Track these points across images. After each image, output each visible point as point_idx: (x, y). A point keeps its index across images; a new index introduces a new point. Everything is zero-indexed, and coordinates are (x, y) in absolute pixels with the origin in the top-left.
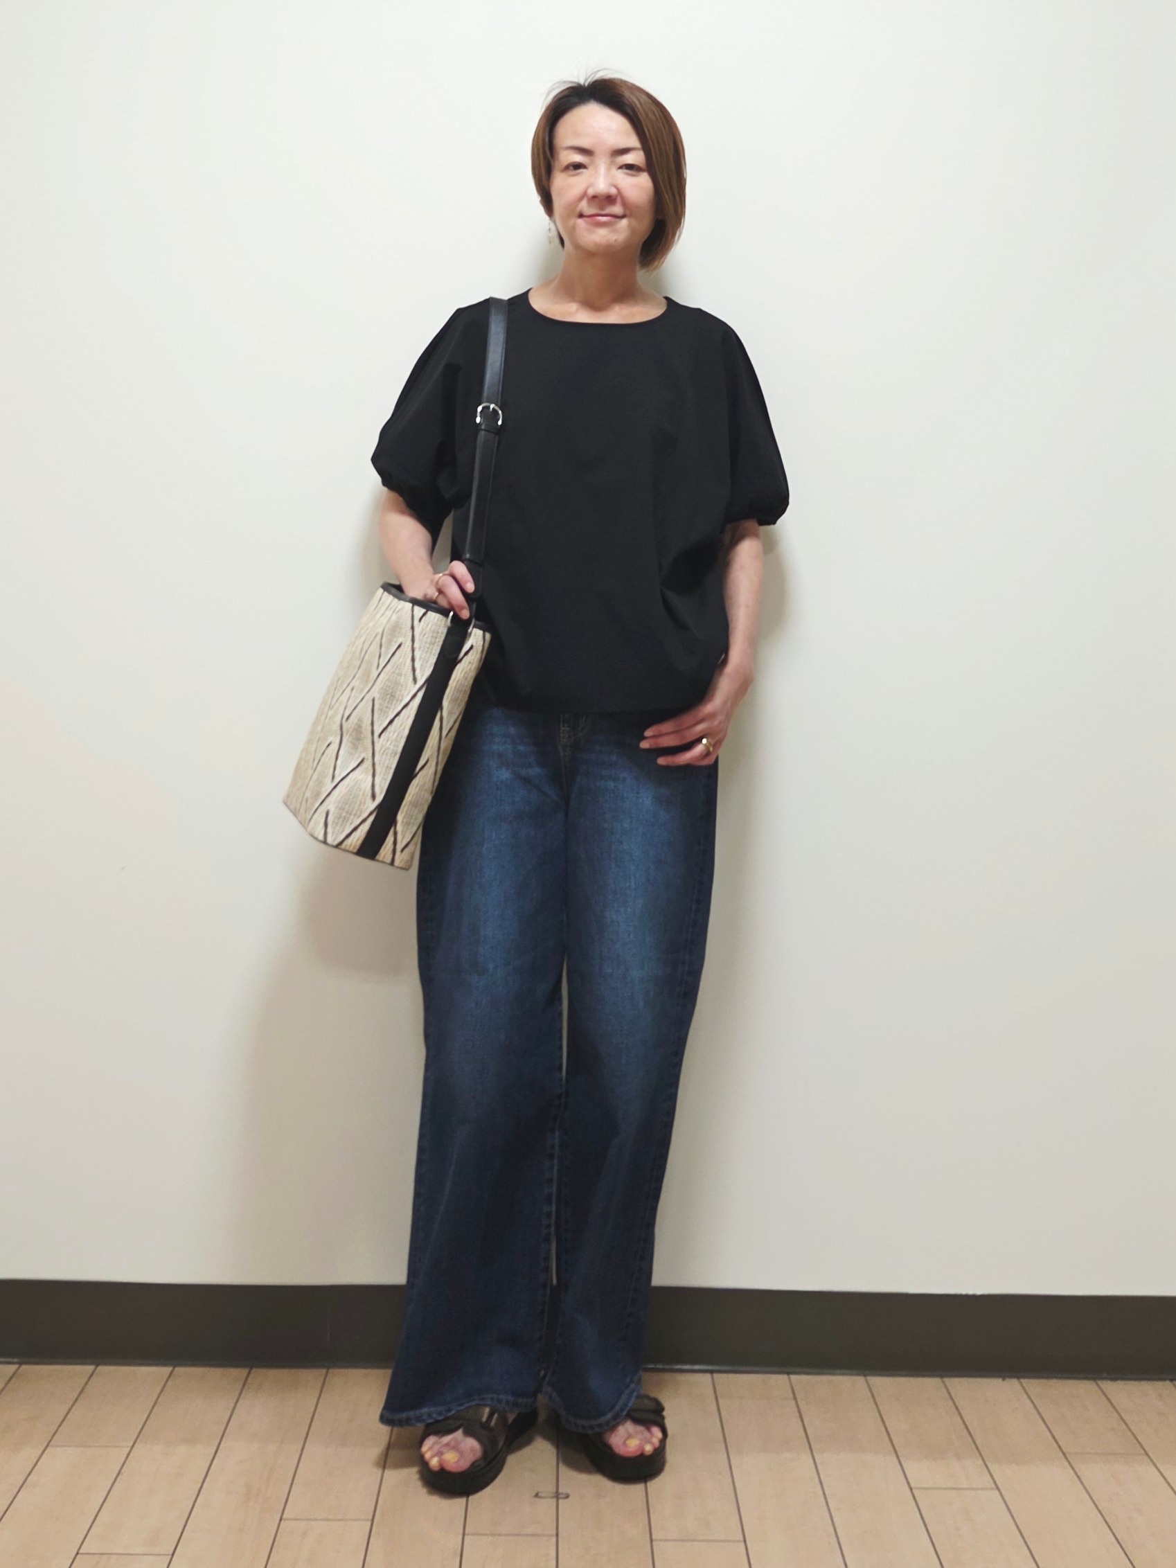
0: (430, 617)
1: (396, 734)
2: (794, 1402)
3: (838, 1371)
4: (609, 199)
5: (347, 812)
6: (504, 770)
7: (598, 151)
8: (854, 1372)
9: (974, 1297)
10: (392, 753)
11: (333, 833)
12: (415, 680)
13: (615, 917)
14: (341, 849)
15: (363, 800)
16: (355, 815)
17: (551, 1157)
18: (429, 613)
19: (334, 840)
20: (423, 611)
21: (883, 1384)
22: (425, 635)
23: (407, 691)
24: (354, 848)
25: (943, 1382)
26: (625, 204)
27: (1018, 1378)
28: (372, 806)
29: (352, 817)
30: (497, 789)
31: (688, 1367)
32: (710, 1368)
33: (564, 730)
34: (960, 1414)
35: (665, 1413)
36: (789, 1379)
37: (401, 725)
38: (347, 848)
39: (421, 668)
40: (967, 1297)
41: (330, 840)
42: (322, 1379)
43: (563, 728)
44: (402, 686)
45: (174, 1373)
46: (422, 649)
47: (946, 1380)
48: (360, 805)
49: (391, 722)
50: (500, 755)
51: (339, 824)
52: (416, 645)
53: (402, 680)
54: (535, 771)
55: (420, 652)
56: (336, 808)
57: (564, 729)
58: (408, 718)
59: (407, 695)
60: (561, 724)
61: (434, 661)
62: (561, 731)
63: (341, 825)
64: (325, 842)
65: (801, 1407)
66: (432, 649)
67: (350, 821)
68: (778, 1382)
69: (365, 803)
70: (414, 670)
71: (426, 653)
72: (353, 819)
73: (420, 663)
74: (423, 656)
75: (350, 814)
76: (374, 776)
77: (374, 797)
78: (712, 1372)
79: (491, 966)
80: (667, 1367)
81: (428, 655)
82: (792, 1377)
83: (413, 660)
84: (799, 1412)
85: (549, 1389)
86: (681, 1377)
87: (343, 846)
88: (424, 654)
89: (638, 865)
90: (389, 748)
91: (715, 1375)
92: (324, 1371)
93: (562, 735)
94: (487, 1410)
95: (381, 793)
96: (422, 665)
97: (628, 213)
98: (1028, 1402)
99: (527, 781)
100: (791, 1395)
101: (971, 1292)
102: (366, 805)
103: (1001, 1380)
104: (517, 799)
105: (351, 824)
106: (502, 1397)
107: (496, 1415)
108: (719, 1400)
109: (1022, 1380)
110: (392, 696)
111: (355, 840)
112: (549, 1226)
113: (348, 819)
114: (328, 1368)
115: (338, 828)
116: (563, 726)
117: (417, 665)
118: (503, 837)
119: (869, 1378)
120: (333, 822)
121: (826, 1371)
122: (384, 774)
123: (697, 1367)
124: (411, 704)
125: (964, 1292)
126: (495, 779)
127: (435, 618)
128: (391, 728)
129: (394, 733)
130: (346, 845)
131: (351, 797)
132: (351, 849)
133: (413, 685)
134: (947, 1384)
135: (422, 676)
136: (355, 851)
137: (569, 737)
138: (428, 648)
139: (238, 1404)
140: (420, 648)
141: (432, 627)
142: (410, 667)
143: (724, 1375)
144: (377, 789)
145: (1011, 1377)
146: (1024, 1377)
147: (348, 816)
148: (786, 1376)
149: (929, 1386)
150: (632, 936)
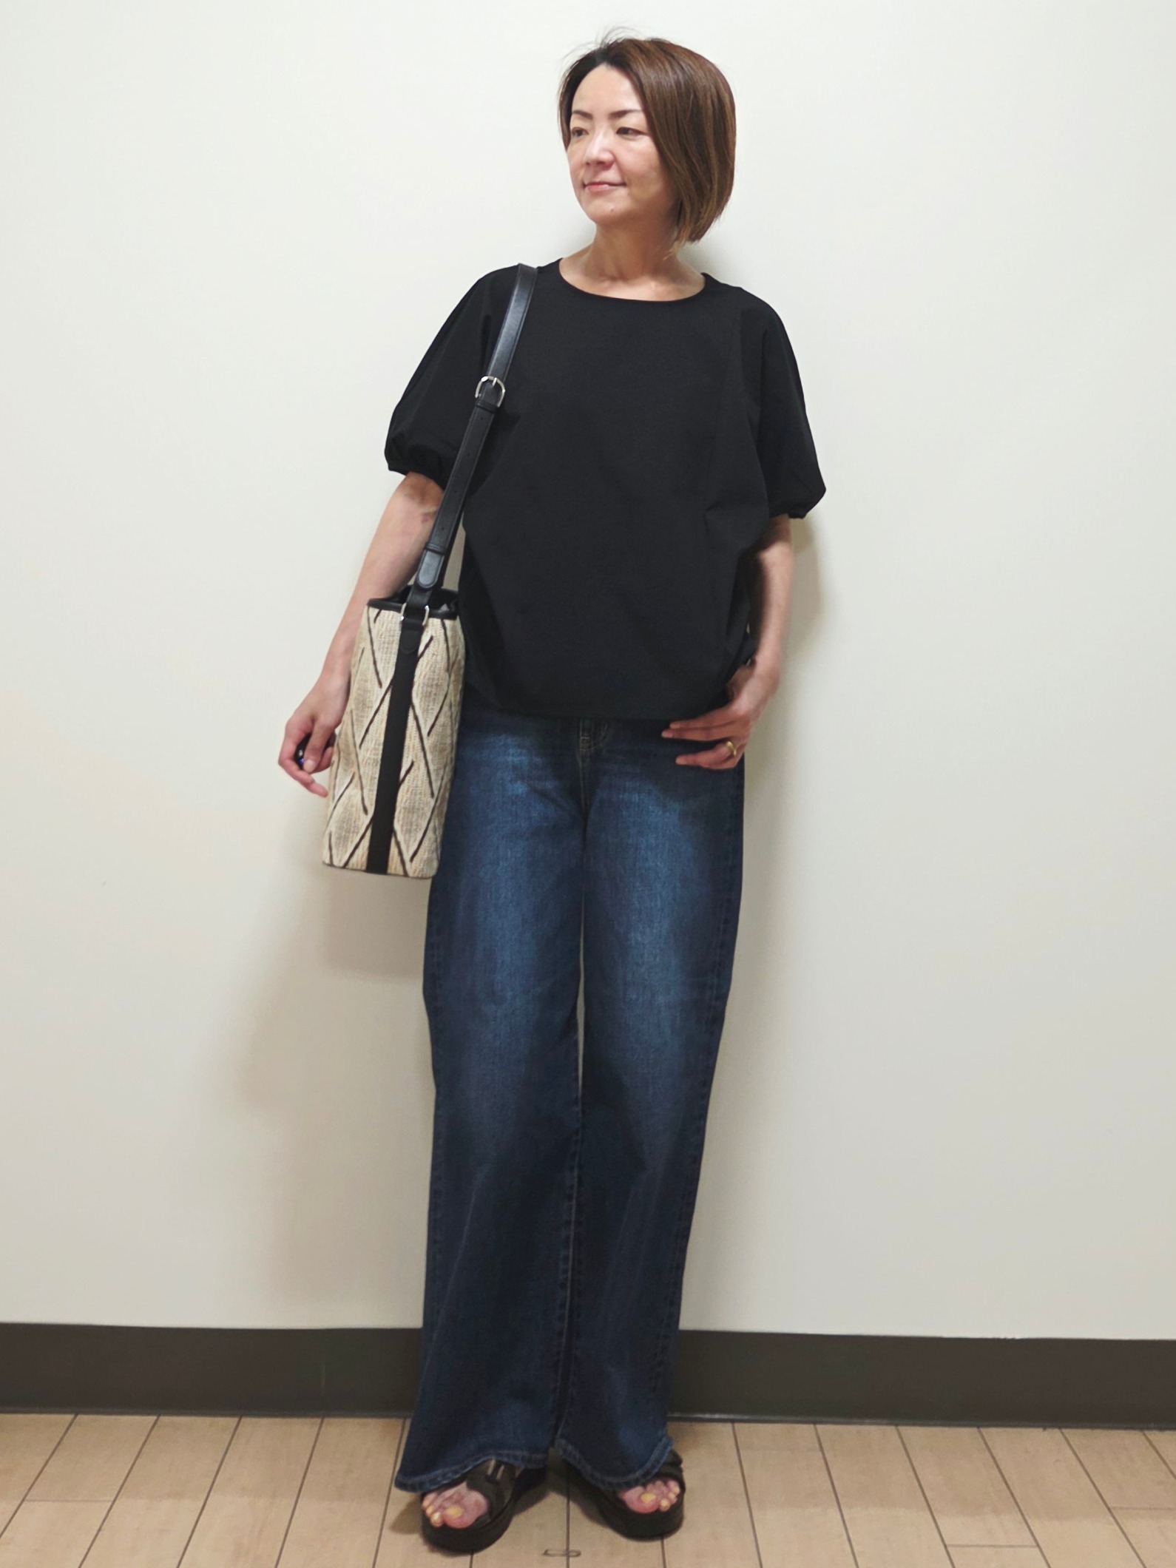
0: (384, 616)
1: (374, 743)
2: (820, 1454)
3: (867, 1421)
4: (602, 165)
5: (346, 831)
6: (519, 783)
7: (596, 115)
8: (885, 1421)
9: (1013, 1341)
10: (374, 762)
11: (338, 854)
12: (380, 684)
13: (640, 939)
14: (348, 869)
15: (357, 817)
16: (354, 832)
17: (570, 1198)
18: (383, 611)
19: (340, 861)
20: (377, 611)
21: (917, 1435)
22: (381, 635)
23: (375, 696)
24: (362, 866)
25: (980, 1432)
26: (622, 171)
27: (1060, 1428)
28: (366, 820)
29: (351, 835)
30: (513, 804)
31: (707, 1416)
32: (732, 1417)
33: (583, 740)
34: (998, 1467)
35: (682, 1466)
36: (816, 1429)
37: (377, 732)
38: (355, 867)
39: (384, 670)
40: (1005, 1341)
41: (336, 862)
42: (316, 1429)
43: (582, 738)
44: (370, 691)
45: (159, 1422)
46: (381, 650)
47: (983, 1430)
48: (355, 822)
49: (367, 730)
50: (515, 768)
51: (341, 845)
52: (376, 647)
53: (369, 685)
54: (549, 785)
55: (380, 654)
56: (337, 827)
57: (584, 738)
58: (382, 722)
59: (376, 701)
60: (581, 733)
61: (395, 660)
62: (581, 740)
63: (343, 845)
64: (331, 865)
65: (828, 1459)
66: (391, 648)
67: (350, 840)
68: (804, 1432)
69: (359, 819)
70: (377, 673)
71: (386, 653)
72: (352, 837)
73: (382, 665)
74: (383, 658)
75: (349, 832)
76: (362, 789)
77: (366, 811)
78: (733, 1421)
79: (509, 994)
80: (685, 1416)
81: (388, 655)
82: (819, 1427)
83: (375, 663)
84: (827, 1464)
85: (563, 1442)
86: (699, 1427)
87: (350, 865)
88: (384, 655)
89: (665, 883)
90: (369, 758)
91: (737, 1425)
92: (318, 1421)
93: (581, 745)
94: (493, 1463)
95: (371, 805)
96: (384, 667)
97: (626, 181)
98: (1070, 1452)
99: (543, 795)
100: (817, 1446)
101: (1010, 1336)
102: (361, 822)
103: (1041, 1430)
104: (534, 814)
105: (352, 842)
106: (518, 1453)
107: (502, 1468)
108: (741, 1451)
109: (1064, 1430)
110: (363, 704)
111: (360, 857)
112: (565, 1271)
113: (348, 838)
114: (323, 1417)
115: (341, 848)
116: (583, 736)
117: (380, 667)
118: (519, 855)
119: (901, 1428)
120: (336, 842)
121: (854, 1421)
122: (370, 786)
123: (717, 1416)
124: (381, 708)
125: (1002, 1336)
126: (510, 793)
127: (389, 616)
128: (368, 737)
129: (372, 742)
130: (353, 864)
131: (347, 815)
132: (359, 867)
133: (379, 689)
134: (984, 1434)
135: (387, 677)
136: (364, 868)
137: (590, 747)
138: (387, 648)
139: (228, 1455)
140: (379, 649)
141: (387, 626)
142: (374, 671)
143: (746, 1426)
144: (367, 803)
145: (1053, 1427)
146: (1066, 1427)
147: (347, 834)
148: (812, 1426)
149: (964, 1436)
150: (658, 960)
